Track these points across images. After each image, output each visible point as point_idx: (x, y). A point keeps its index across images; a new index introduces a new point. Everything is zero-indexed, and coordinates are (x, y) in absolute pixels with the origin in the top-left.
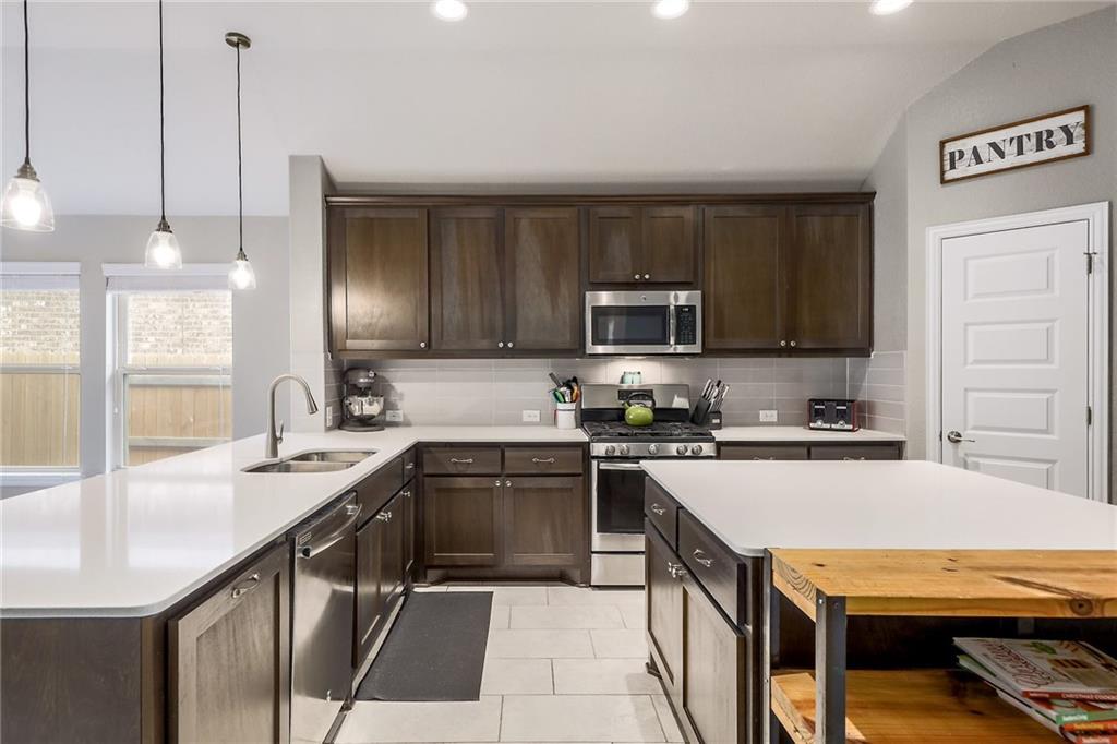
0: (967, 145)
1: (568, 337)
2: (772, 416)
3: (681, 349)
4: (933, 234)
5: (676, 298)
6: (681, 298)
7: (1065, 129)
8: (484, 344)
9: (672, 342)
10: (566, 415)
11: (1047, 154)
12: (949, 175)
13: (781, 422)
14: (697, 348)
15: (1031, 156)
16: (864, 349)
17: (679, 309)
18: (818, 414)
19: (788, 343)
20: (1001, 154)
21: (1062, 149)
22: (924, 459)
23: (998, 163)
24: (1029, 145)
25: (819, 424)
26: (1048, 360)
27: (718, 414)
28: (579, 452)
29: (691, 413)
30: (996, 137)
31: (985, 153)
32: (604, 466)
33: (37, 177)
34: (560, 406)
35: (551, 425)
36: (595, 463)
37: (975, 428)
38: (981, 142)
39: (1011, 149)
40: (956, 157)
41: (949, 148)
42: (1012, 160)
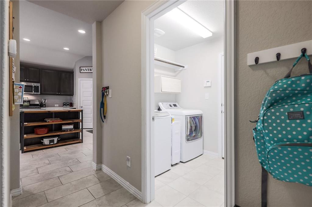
0: (83, 68)
2: (58, 105)
3: (35, 93)
4: (79, 79)
5: (34, 84)
6: (35, 84)
9: (33, 92)
12: (81, 72)
13: (59, 106)
14: (39, 93)
15: (89, 71)
17: (35, 86)
18: (64, 105)
19: (58, 93)
20: (86, 70)
23: (86, 71)
24: (89, 70)
25: (64, 106)
26: (91, 97)
27: (45, 105)
29: (39, 105)
30: (86, 68)
31: (85, 70)
37: (84, 105)
38: (84, 68)
39: (87, 70)
40: (82, 70)
41: (81, 68)
42: (87, 71)
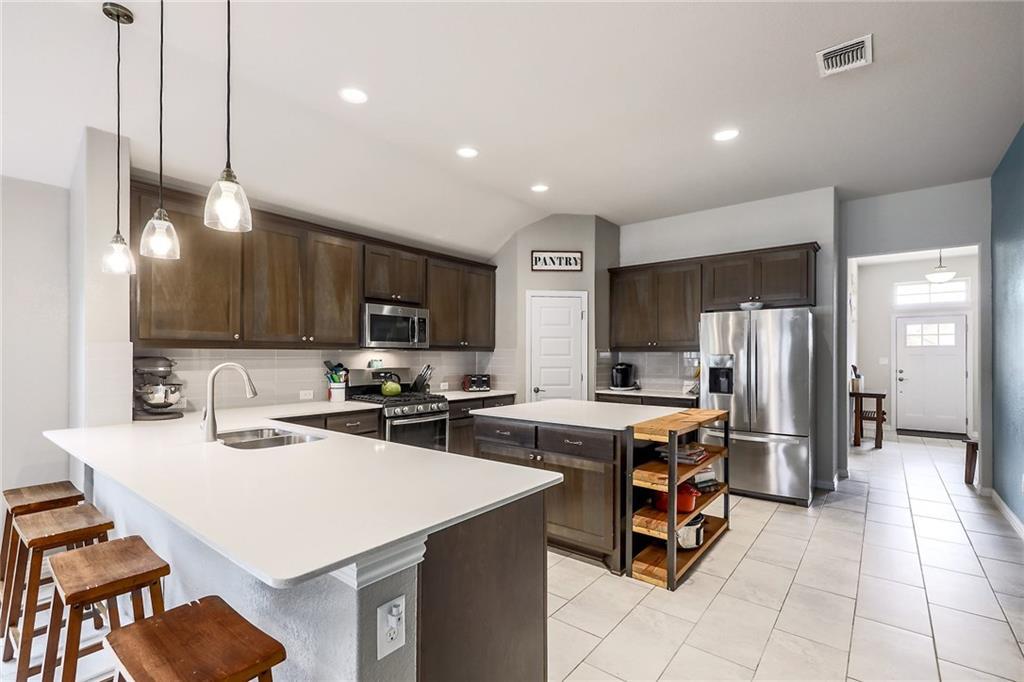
0: (542, 255)
1: (351, 334)
2: (446, 385)
4: (529, 293)
6: (420, 313)
7: (575, 258)
8: (290, 338)
9: (416, 340)
10: (338, 391)
11: (569, 267)
12: (535, 267)
13: (450, 389)
14: (427, 345)
15: (564, 267)
16: (490, 348)
17: (418, 320)
18: (474, 383)
19: (464, 343)
20: (554, 263)
21: (573, 267)
22: (525, 402)
23: (552, 267)
24: (563, 262)
25: (474, 388)
26: (569, 355)
28: (376, 415)
30: (552, 255)
31: (548, 261)
32: (396, 422)
33: (237, 180)
34: (333, 385)
35: (326, 400)
36: (388, 422)
37: (545, 385)
38: (547, 255)
39: (557, 262)
40: (537, 260)
41: (535, 255)
42: (557, 267)
